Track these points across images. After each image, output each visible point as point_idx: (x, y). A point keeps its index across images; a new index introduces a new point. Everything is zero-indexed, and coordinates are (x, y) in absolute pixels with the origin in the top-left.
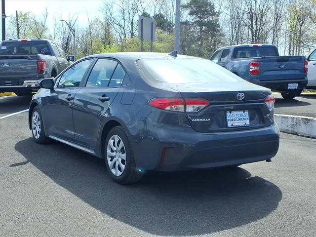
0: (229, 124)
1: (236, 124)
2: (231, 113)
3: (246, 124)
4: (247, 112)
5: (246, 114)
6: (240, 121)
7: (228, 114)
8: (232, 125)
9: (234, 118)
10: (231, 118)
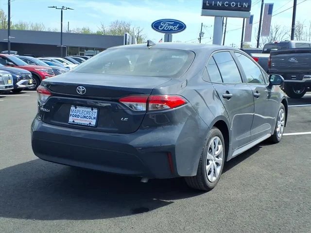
0: (71, 119)
1: (78, 121)
2: (76, 108)
3: (90, 123)
4: (96, 111)
5: (94, 113)
6: (84, 119)
7: (73, 108)
8: (74, 121)
9: (78, 114)
10: (75, 114)
